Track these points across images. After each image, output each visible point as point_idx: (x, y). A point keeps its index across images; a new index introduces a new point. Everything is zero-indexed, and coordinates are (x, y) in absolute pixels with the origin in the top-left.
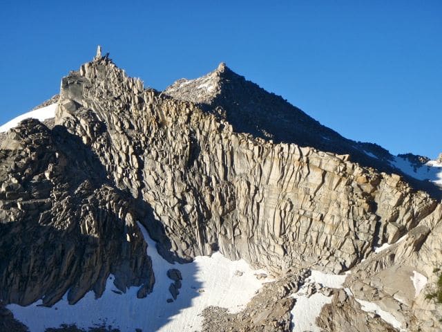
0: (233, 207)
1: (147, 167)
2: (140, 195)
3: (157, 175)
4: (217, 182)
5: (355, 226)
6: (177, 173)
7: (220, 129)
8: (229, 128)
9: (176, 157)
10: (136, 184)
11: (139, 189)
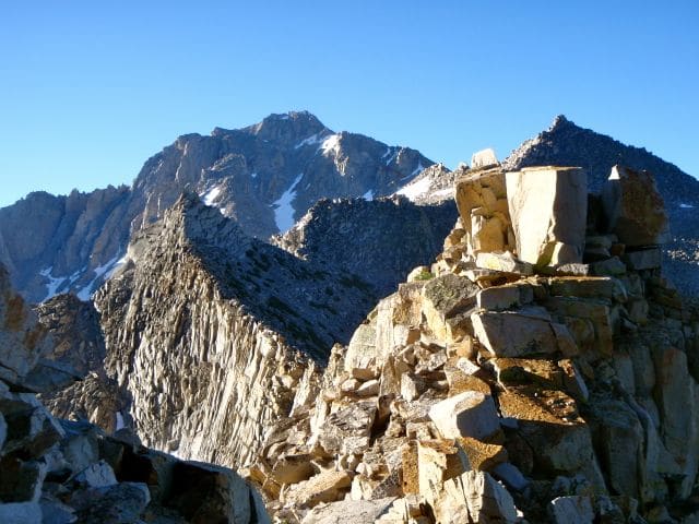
0: (204, 396)
1: (141, 347)
2: (126, 381)
3: (145, 357)
4: (197, 364)
5: (260, 433)
6: (159, 355)
7: (210, 296)
8: (217, 296)
9: (163, 334)
10: (126, 367)
11: (127, 373)
